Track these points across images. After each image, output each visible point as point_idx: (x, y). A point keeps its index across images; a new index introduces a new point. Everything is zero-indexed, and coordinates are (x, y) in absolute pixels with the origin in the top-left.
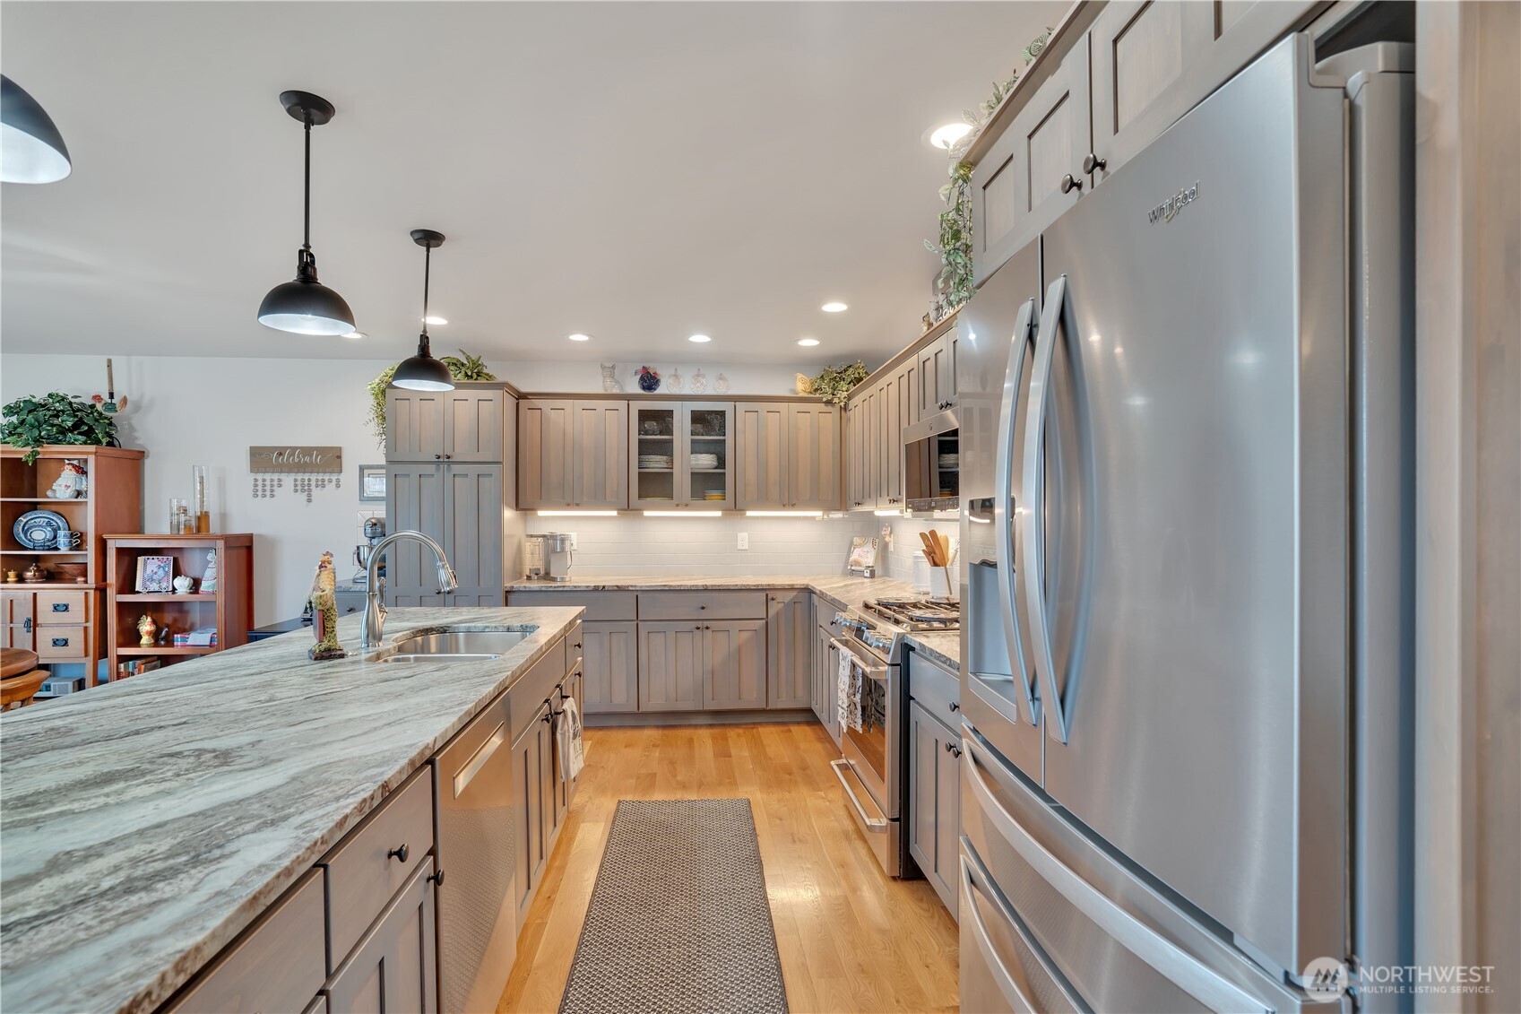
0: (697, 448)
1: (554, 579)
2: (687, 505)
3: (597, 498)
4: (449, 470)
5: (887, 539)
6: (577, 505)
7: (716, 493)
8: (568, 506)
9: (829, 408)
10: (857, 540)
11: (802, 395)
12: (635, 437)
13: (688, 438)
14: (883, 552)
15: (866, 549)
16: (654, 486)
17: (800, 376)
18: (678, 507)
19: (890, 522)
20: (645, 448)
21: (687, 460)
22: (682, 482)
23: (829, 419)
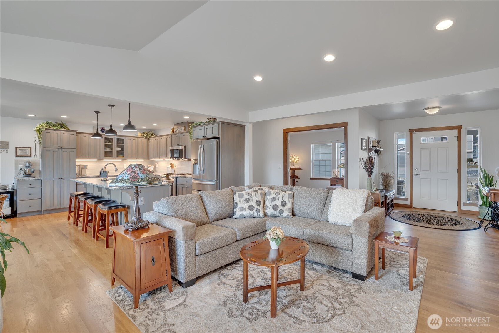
0: (118, 146)
1: (84, 175)
2: (116, 158)
3: (94, 157)
4: (62, 150)
5: (156, 165)
6: (90, 158)
7: (122, 156)
8: (88, 158)
9: (146, 139)
10: (149, 165)
11: (140, 136)
12: (104, 143)
13: (116, 144)
14: (155, 167)
15: (151, 167)
16: (108, 154)
17: (139, 132)
18: (114, 158)
19: (157, 162)
20: (106, 146)
21: (116, 149)
22: (114, 153)
23: (145, 141)
